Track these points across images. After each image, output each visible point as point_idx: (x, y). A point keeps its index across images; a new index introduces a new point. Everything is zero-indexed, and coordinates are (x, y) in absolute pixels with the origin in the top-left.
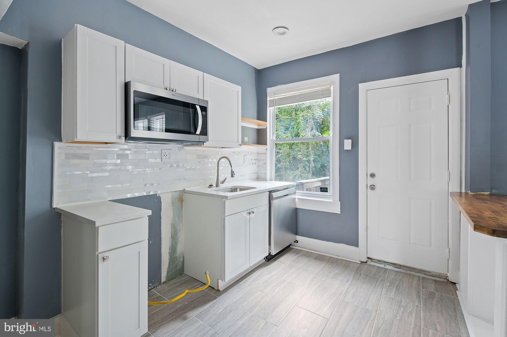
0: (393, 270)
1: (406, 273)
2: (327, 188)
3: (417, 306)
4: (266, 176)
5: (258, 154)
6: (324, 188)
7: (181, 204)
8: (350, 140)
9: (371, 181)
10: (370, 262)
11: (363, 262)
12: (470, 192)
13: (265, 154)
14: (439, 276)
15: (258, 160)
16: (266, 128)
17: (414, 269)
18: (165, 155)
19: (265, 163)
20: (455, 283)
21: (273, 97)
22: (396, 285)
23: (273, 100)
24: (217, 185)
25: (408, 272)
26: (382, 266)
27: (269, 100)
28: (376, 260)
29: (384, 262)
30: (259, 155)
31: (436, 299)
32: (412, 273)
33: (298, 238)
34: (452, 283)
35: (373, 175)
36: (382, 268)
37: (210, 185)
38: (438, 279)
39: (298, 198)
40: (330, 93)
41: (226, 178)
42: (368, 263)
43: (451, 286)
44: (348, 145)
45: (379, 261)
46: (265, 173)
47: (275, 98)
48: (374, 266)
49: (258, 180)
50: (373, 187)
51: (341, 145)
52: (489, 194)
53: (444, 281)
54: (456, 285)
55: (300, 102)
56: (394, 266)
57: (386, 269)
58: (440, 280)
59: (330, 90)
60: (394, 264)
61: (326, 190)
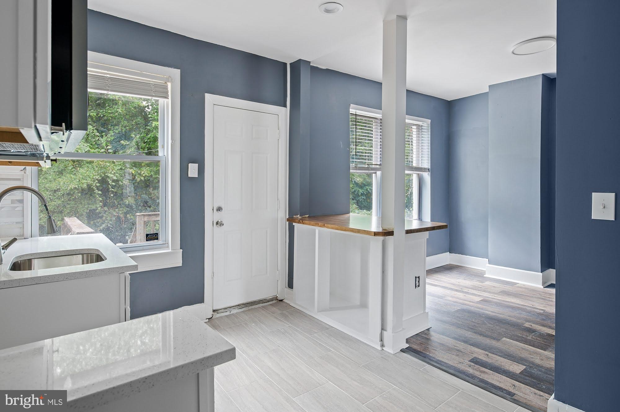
0: (238, 313)
1: (249, 310)
3: (289, 327)
4: (23, 228)
8: (196, 165)
9: (218, 216)
10: (216, 316)
11: (209, 319)
12: (299, 216)
14: (272, 300)
20: (282, 300)
22: (258, 322)
25: (250, 307)
26: (228, 313)
28: (222, 309)
29: (229, 308)
31: (289, 316)
32: (253, 307)
34: (280, 300)
35: (219, 209)
36: (228, 315)
38: (272, 302)
40: (167, 92)
42: (214, 317)
43: (281, 303)
44: (193, 170)
45: (224, 309)
46: (22, 223)
48: (221, 317)
50: (220, 224)
51: (184, 170)
52: (308, 216)
53: (276, 301)
54: (284, 300)
55: (112, 91)
56: (238, 308)
57: (233, 314)
58: (274, 302)
59: (167, 89)
60: (238, 305)
61: (156, 236)
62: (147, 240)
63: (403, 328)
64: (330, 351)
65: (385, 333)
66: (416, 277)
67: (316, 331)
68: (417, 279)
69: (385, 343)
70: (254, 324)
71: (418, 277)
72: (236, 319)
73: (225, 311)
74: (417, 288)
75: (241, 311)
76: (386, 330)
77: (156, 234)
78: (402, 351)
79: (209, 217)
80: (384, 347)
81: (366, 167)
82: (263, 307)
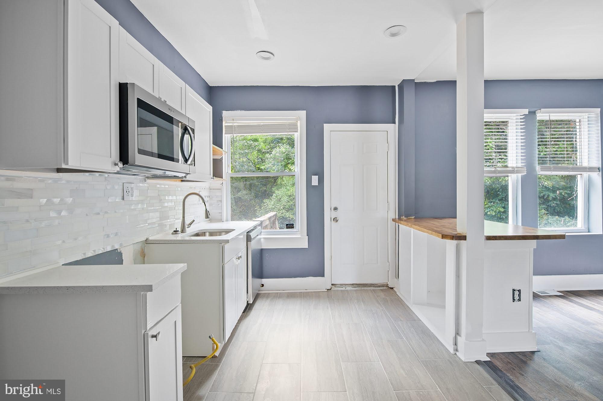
0: (352, 290)
1: (362, 290)
2: (293, 224)
3: (382, 310)
4: (222, 216)
5: (210, 189)
6: (290, 224)
7: (143, 260)
8: (317, 176)
9: (334, 214)
10: (334, 288)
11: (328, 290)
12: (405, 217)
13: (220, 189)
14: (383, 286)
15: (211, 197)
16: (222, 158)
17: (367, 285)
18: (128, 192)
19: (221, 201)
20: (392, 288)
21: (231, 123)
22: (361, 300)
23: (232, 126)
24: (182, 230)
25: (363, 288)
26: (344, 289)
27: (225, 126)
28: (339, 284)
29: (345, 285)
30: (211, 191)
31: (389, 302)
32: (365, 288)
33: (264, 281)
34: (391, 288)
35: (336, 209)
36: (344, 290)
37: (174, 231)
38: (382, 288)
39: (263, 238)
40: (297, 128)
41: (194, 221)
42: (332, 289)
43: (391, 290)
44: (315, 180)
45: (341, 285)
46: (221, 213)
47: (234, 124)
48: (338, 290)
49: (211, 222)
50: (335, 220)
51: (309, 181)
52: (414, 218)
53: (387, 288)
54: (394, 289)
55: (264, 133)
56: (353, 286)
57: (347, 291)
58: (385, 288)
59: (297, 125)
60: (352, 284)
61: (292, 226)
62: (287, 228)
63: (483, 339)
64: (402, 338)
65: (458, 337)
66: (514, 290)
67: (402, 319)
68: (517, 293)
69: (459, 349)
70: (356, 301)
71: (518, 291)
72: (346, 294)
73: (341, 286)
74: (516, 303)
75: (355, 289)
76: (460, 336)
77: (292, 224)
78: (478, 362)
79: (328, 215)
80: (458, 352)
81: (493, 171)
82: (373, 290)
